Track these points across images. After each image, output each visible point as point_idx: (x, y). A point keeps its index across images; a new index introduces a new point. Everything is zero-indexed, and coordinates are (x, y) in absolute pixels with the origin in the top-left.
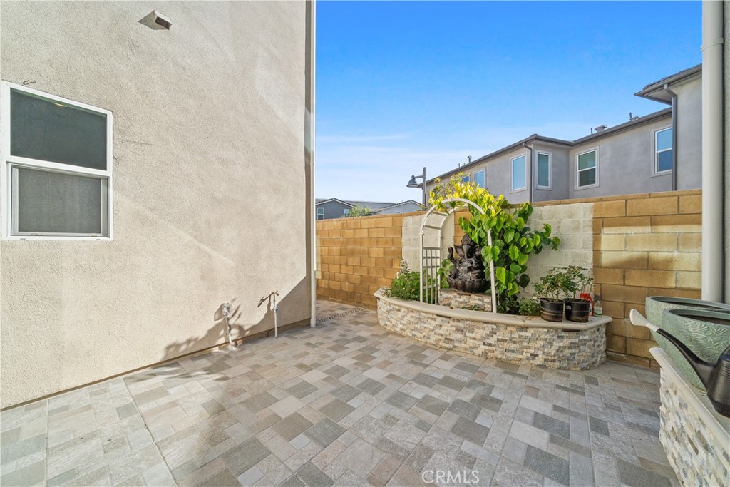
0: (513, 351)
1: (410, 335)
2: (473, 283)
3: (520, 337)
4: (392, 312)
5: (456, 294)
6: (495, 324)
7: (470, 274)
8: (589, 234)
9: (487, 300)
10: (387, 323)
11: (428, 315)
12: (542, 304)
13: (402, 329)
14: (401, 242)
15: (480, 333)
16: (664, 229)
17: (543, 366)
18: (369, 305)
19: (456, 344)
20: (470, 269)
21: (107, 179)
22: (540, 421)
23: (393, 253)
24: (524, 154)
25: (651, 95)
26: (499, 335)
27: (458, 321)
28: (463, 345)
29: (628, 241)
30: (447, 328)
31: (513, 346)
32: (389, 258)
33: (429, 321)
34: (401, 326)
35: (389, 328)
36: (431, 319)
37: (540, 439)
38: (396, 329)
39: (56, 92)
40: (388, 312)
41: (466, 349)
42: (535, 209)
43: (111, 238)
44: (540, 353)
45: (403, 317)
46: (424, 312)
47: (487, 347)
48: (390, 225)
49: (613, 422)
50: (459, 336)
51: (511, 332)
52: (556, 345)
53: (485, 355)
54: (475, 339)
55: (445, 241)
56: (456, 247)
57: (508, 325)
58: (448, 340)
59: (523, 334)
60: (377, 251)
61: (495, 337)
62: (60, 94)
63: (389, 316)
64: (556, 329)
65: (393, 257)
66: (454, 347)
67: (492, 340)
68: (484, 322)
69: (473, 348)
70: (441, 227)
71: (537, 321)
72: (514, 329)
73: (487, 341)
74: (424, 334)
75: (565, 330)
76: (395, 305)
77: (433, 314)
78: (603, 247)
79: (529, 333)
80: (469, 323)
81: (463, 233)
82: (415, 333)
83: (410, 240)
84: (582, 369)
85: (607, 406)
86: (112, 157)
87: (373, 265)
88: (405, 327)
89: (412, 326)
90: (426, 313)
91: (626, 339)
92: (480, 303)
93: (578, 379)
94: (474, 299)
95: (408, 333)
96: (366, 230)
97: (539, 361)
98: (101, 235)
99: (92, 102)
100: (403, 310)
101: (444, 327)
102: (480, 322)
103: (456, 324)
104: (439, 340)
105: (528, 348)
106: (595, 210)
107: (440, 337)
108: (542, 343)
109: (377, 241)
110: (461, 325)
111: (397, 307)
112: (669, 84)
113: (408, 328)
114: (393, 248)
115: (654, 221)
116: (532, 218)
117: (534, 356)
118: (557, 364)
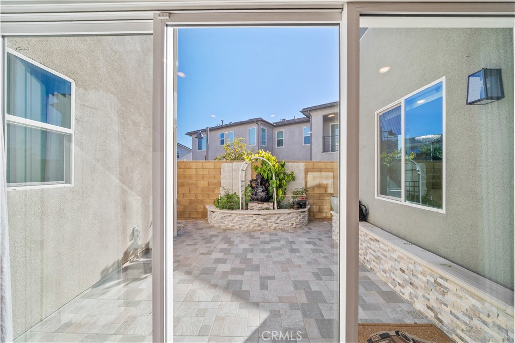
0: (285, 224)
1: (238, 228)
2: (265, 198)
3: (288, 218)
4: (226, 218)
5: (256, 204)
6: (279, 214)
7: (262, 193)
8: (303, 175)
9: (271, 204)
10: (221, 225)
11: (249, 216)
12: (293, 203)
13: (232, 226)
14: (220, 178)
15: (273, 219)
16: (323, 174)
17: (295, 228)
18: (196, 218)
19: (263, 227)
20: (263, 191)
21: (70, 136)
22: (308, 242)
23: (215, 184)
24: (254, 127)
25: (305, 113)
26: (281, 219)
27: (264, 216)
28: (266, 227)
29: (314, 178)
30: (259, 220)
31: (285, 222)
32: (212, 187)
33: (249, 218)
34: (232, 225)
35: (223, 228)
36: (251, 217)
37: (311, 246)
38: (228, 227)
39: (39, 60)
40: (222, 218)
41: (267, 228)
42: (286, 163)
43: (73, 185)
44: (294, 223)
45: (233, 220)
46: (246, 214)
47: (276, 225)
48: (212, 167)
49: (322, 237)
50: (264, 222)
51: (285, 216)
52: (299, 218)
53: (275, 229)
54: (271, 222)
55: (247, 177)
56: (253, 180)
57: (284, 214)
58: (259, 226)
59: (289, 216)
60: (203, 183)
61: (279, 220)
62: (42, 62)
63: (222, 221)
64: (299, 212)
65: (215, 186)
66: (262, 228)
67: (278, 222)
68: (275, 214)
69: (270, 227)
70: (245, 169)
71: (292, 211)
72: (286, 215)
73: (276, 222)
74: (247, 225)
75: (302, 212)
76: (227, 213)
77: (252, 214)
78: (309, 180)
79: (290, 216)
80: (269, 216)
81: (256, 173)
82: (241, 226)
83: (226, 176)
84: (306, 226)
85: (318, 234)
86: (74, 118)
87: (200, 192)
88: (234, 225)
89: (239, 223)
90: (248, 214)
91: (314, 213)
92: (268, 206)
93: (306, 229)
94: (265, 205)
95: (237, 227)
96: (194, 170)
97: (294, 226)
98: (64, 182)
99: (63, 71)
100: (233, 216)
101: (257, 220)
102: (273, 214)
103: (263, 217)
104: (255, 227)
105: (290, 222)
106: (305, 166)
107: (255, 225)
108: (295, 219)
109: (203, 177)
110: (265, 217)
111: (229, 215)
112: (310, 111)
113: (236, 225)
114: (215, 181)
115: (321, 170)
116: (285, 167)
117: (293, 224)
118: (299, 226)
